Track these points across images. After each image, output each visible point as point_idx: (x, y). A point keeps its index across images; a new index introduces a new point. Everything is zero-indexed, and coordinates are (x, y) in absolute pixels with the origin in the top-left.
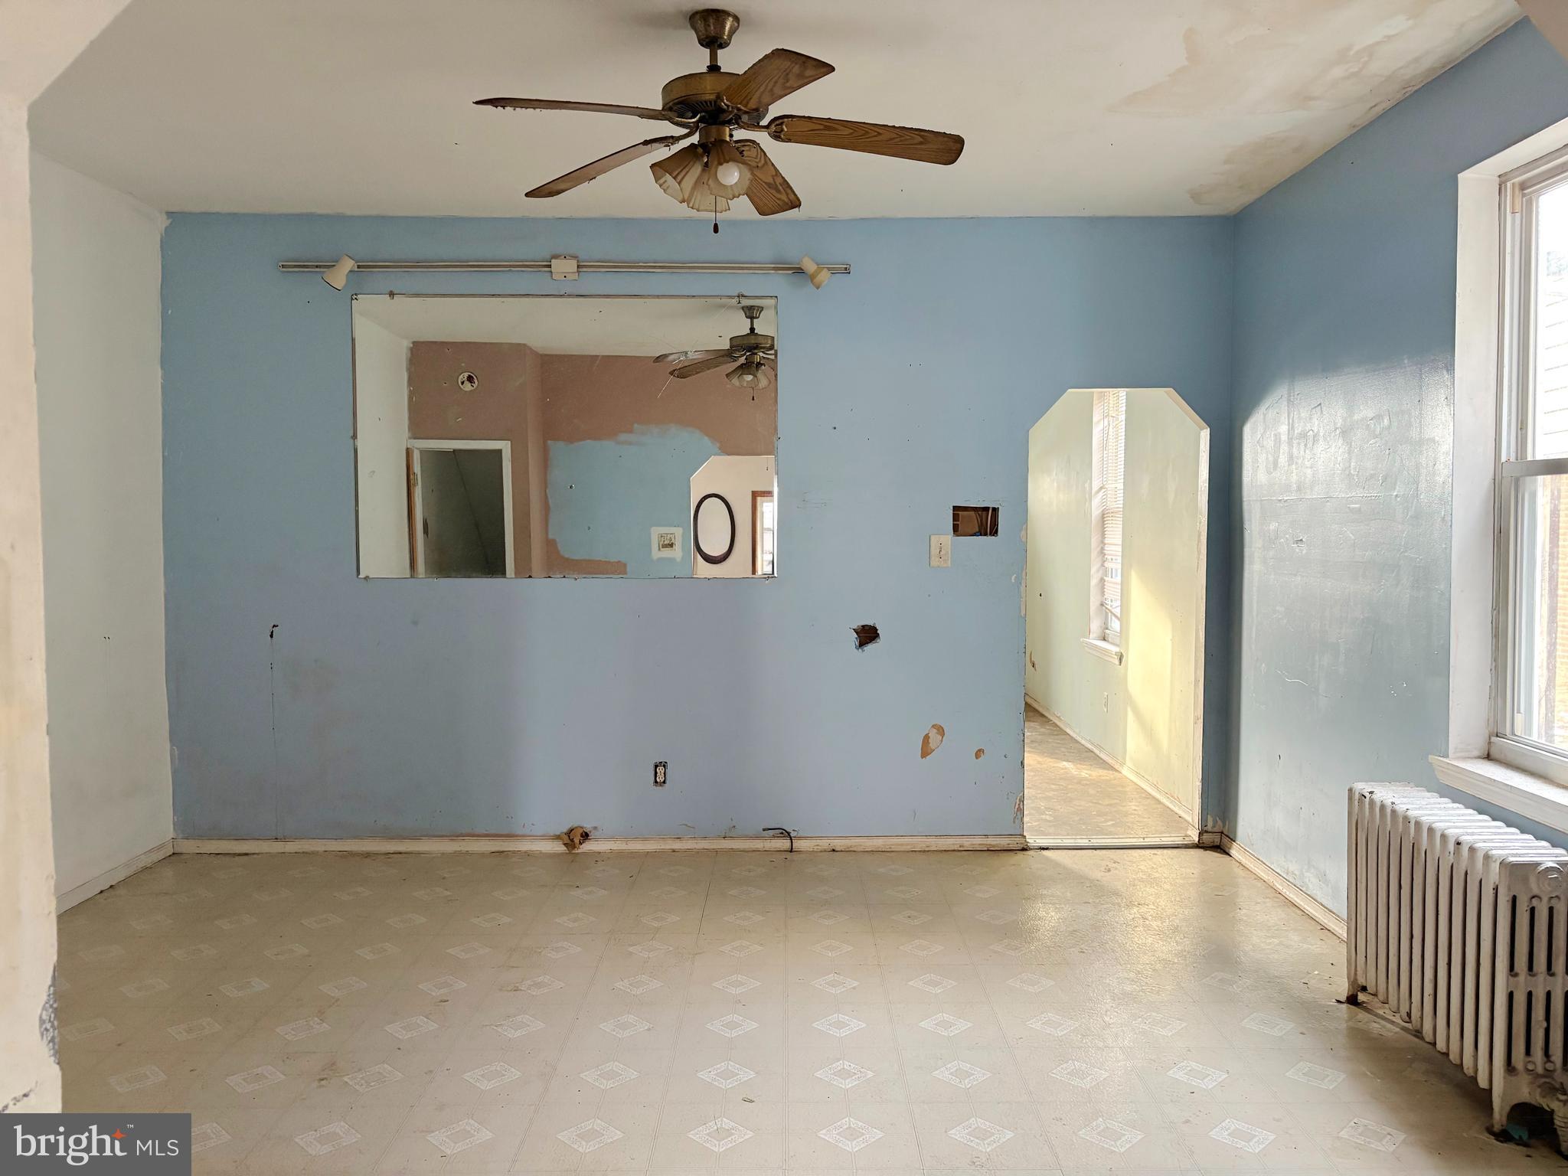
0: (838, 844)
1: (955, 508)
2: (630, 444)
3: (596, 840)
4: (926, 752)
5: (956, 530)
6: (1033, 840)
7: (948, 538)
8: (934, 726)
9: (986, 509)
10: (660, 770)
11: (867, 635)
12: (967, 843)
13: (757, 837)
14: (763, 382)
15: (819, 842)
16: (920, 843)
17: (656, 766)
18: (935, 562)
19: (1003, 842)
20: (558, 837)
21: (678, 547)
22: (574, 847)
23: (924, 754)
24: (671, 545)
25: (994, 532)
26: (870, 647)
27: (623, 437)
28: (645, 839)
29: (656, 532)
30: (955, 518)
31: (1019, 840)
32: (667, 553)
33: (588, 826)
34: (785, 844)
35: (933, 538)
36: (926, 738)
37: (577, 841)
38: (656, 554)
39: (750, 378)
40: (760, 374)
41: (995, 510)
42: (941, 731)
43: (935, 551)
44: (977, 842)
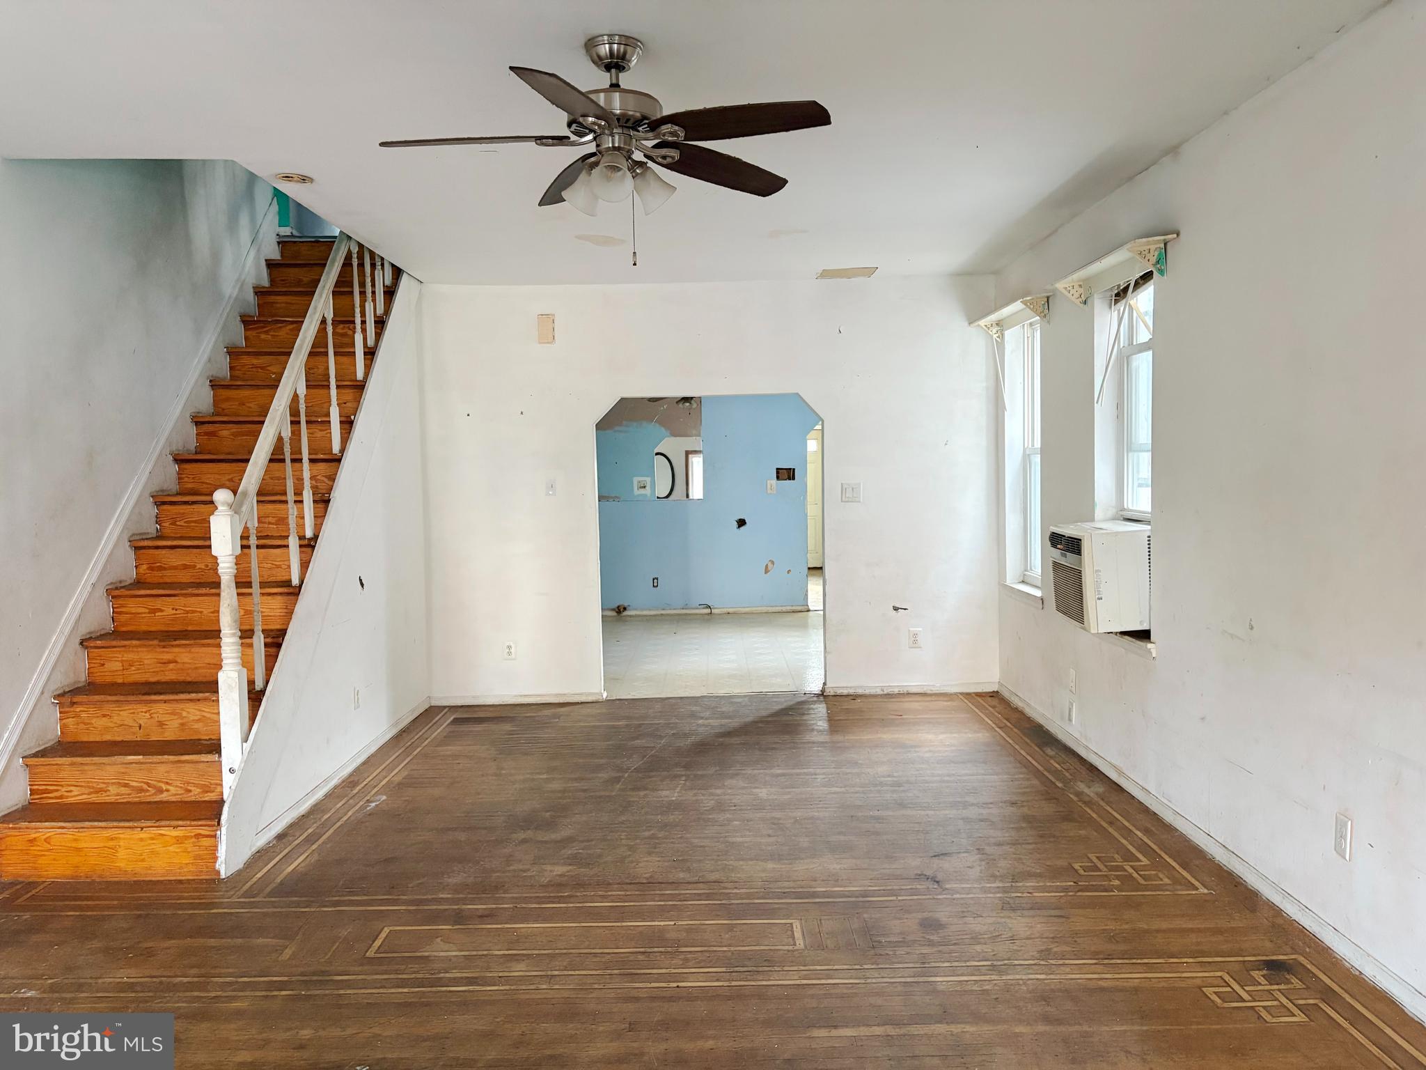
0: (731, 610)
1: (777, 469)
2: (620, 431)
3: (630, 610)
4: (767, 571)
5: (778, 478)
6: (811, 608)
7: (774, 481)
8: (770, 561)
9: (791, 469)
10: (655, 581)
11: (741, 523)
12: (784, 609)
13: (697, 608)
14: (695, 405)
15: (723, 610)
16: (765, 609)
17: (654, 579)
18: (769, 491)
19: (799, 608)
20: (613, 610)
21: (648, 488)
22: (620, 612)
23: (766, 572)
24: (645, 487)
25: (794, 479)
26: (742, 528)
27: (617, 428)
28: (650, 610)
29: (636, 480)
30: (778, 473)
31: (806, 607)
32: (642, 491)
33: (626, 604)
34: (708, 611)
35: (768, 482)
36: (767, 566)
37: (622, 610)
38: (637, 492)
39: (688, 404)
40: (693, 402)
41: (794, 469)
42: (773, 563)
43: (769, 486)
44: (789, 608)
